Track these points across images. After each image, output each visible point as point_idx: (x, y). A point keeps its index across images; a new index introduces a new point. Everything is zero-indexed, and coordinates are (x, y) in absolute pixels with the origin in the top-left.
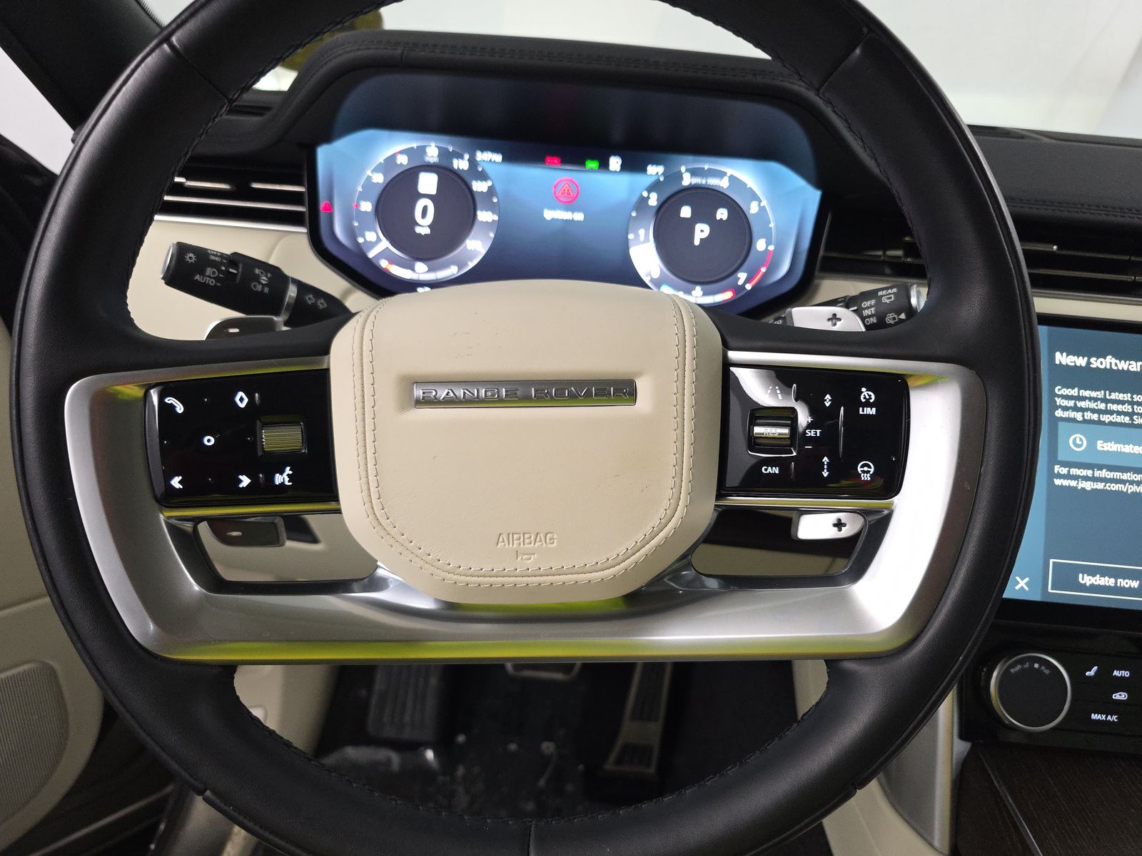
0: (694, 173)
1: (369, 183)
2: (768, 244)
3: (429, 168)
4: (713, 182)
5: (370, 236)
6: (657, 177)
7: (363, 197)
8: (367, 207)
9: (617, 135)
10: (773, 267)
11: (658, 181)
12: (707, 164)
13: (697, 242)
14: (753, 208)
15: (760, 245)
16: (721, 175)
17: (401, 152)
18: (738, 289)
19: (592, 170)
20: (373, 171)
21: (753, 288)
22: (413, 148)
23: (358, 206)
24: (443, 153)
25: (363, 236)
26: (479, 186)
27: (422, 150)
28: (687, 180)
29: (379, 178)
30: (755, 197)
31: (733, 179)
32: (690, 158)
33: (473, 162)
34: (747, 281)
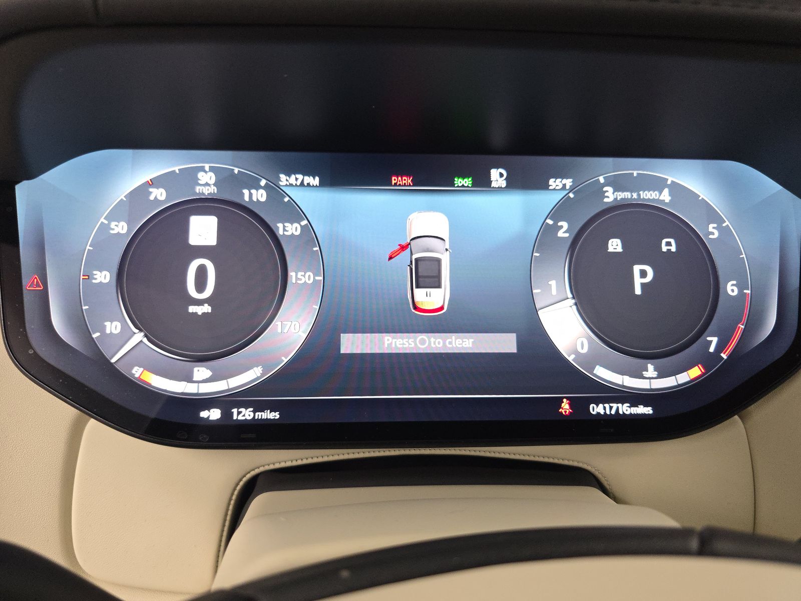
0: (618, 184)
1: (104, 237)
2: (741, 286)
3: (203, 205)
4: (648, 195)
5: (113, 327)
6: (564, 193)
7: (95, 263)
8: (104, 277)
9: (498, 135)
10: (755, 321)
11: (566, 199)
12: (636, 167)
13: (638, 291)
14: (713, 232)
15: (731, 289)
16: (659, 184)
17: (152, 183)
18: (708, 360)
19: (463, 190)
20: (110, 218)
21: (729, 357)
22: (174, 172)
23: (89, 277)
24: (224, 179)
25: (102, 329)
26: (288, 230)
27: (191, 175)
28: (611, 196)
29: (121, 228)
30: (713, 216)
31: (676, 189)
32: (610, 161)
33: (274, 190)
34: (720, 347)
